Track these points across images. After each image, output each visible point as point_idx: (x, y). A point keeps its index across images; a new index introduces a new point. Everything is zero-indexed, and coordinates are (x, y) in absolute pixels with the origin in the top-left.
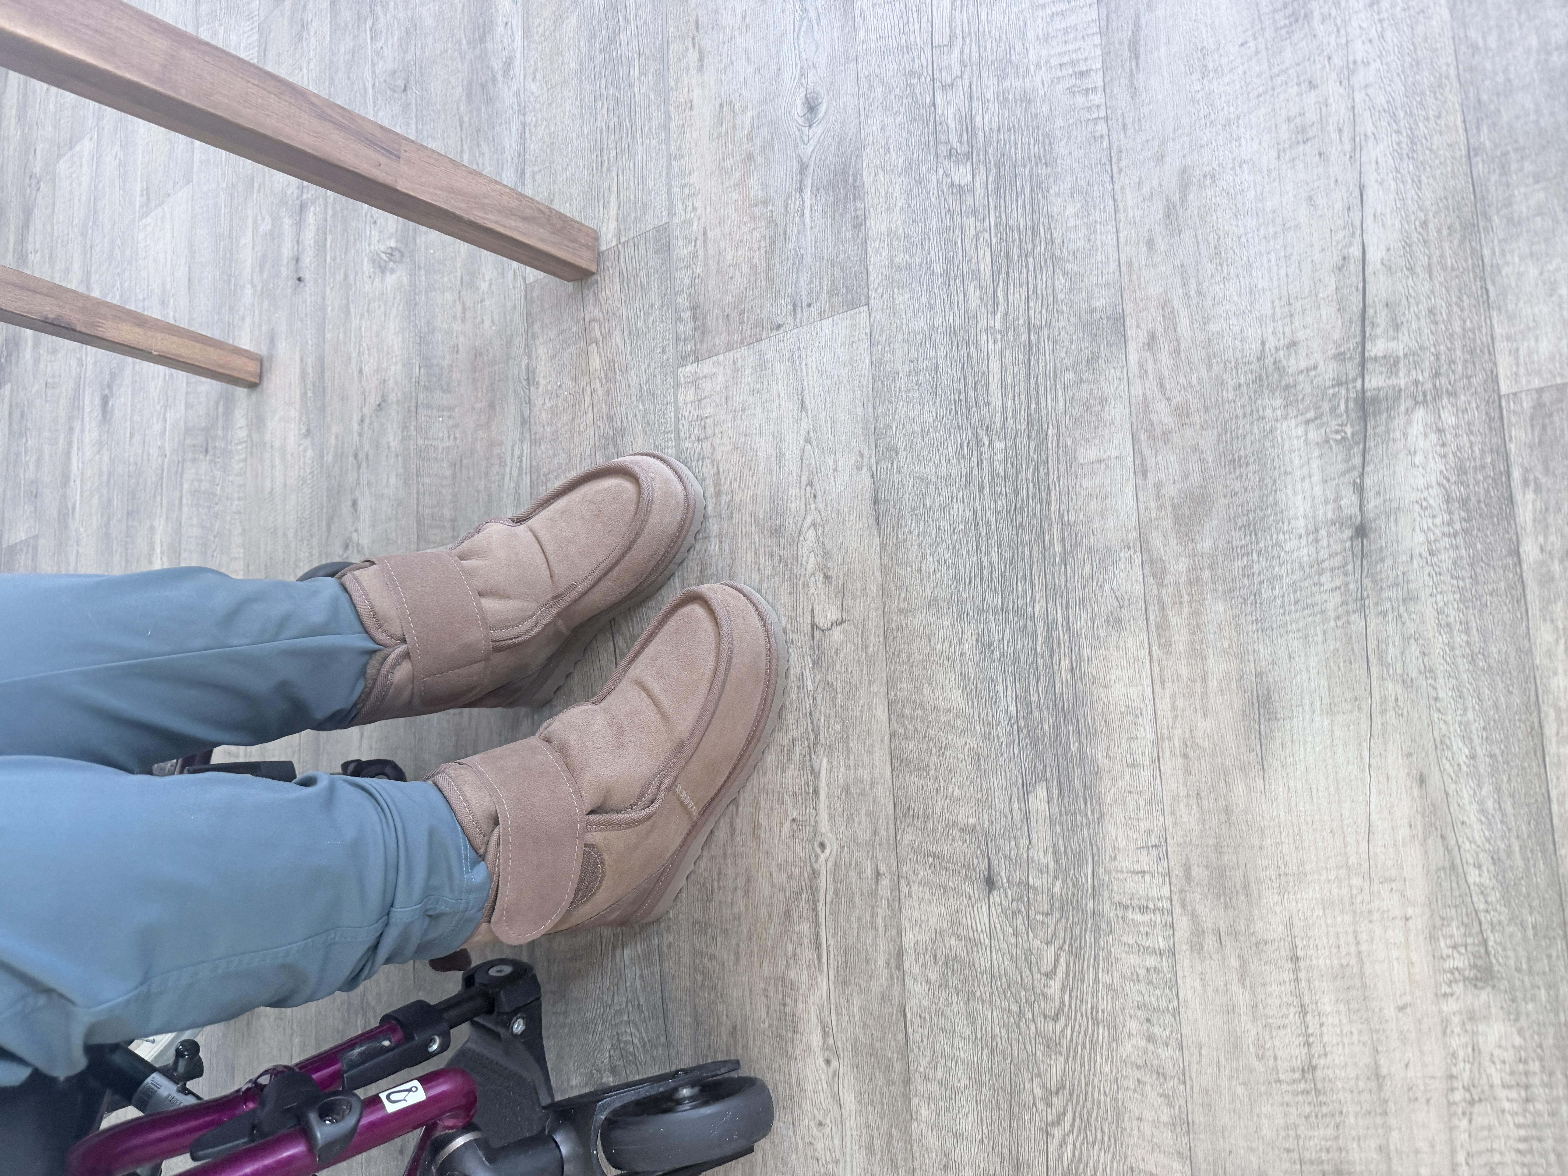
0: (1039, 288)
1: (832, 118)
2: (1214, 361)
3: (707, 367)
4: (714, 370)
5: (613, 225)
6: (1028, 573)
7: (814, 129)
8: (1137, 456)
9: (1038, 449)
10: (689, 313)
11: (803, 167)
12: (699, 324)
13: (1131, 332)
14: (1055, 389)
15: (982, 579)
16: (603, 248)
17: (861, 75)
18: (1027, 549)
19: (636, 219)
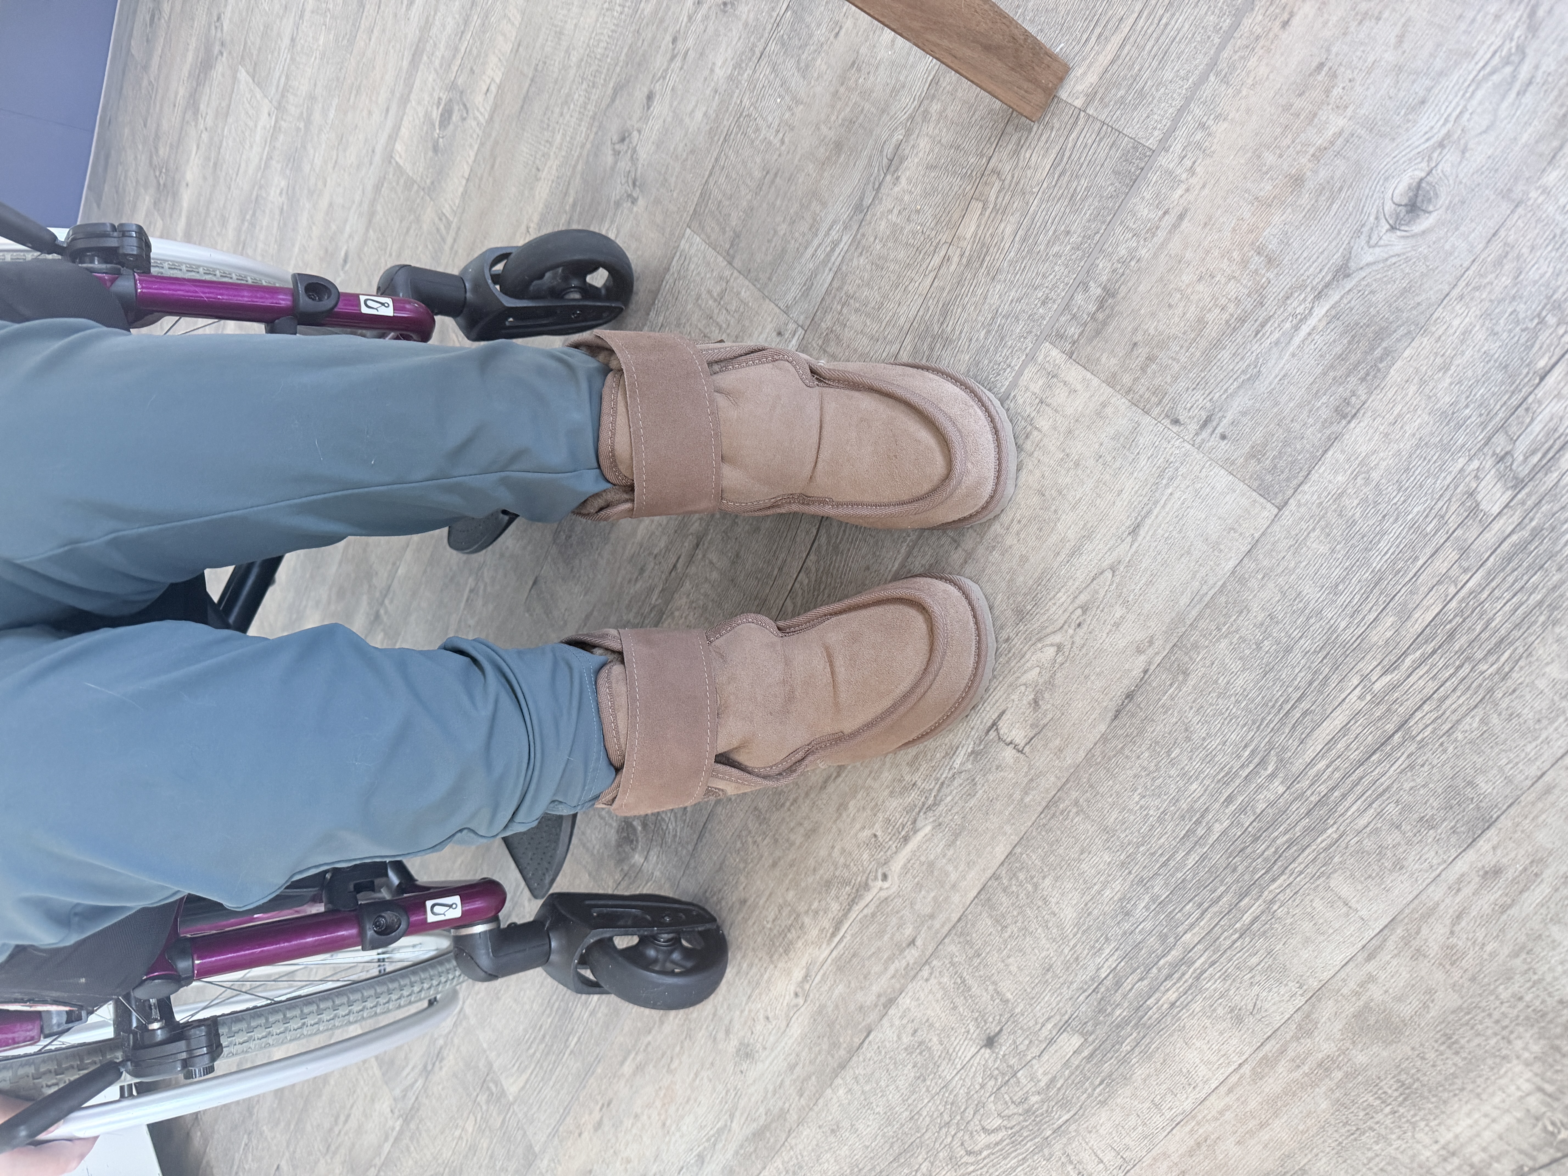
0: (1448, 702)
1: (1424, 249)
2: (1523, 956)
3: (1074, 374)
4: (1079, 387)
5: (1092, 78)
6: (1206, 905)
7: (1393, 237)
8: (1380, 938)
9: (1307, 830)
10: (1099, 291)
11: (1342, 272)
12: (1100, 316)
13: (1484, 845)
14: (1370, 805)
15: (1164, 864)
16: (1063, 94)
17: (1502, 233)
18: (1223, 888)
19: (1122, 101)
